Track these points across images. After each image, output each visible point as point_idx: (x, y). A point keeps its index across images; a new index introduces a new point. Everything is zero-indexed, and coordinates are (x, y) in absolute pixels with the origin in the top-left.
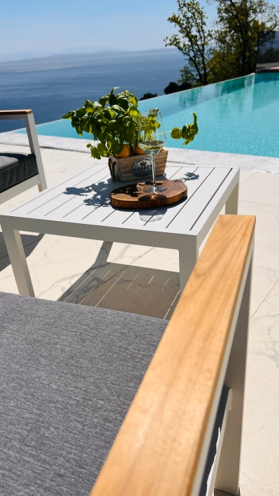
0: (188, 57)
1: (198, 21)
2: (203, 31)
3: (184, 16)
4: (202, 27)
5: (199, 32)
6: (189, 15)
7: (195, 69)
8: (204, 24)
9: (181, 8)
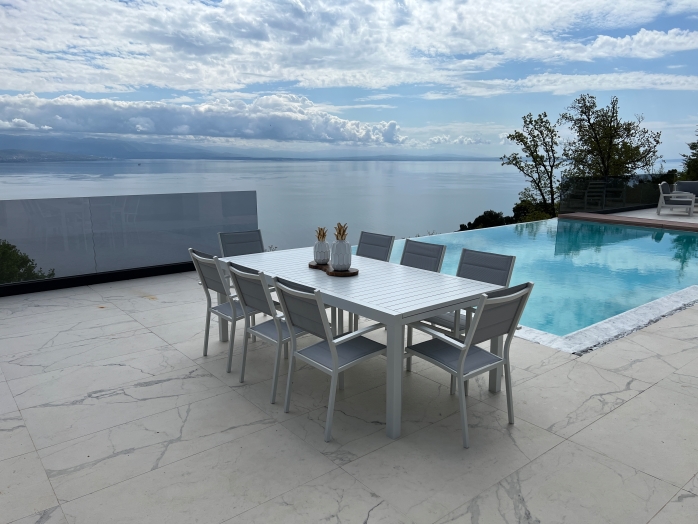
0: (531, 179)
1: (547, 140)
2: (553, 151)
3: (530, 134)
4: (552, 147)
7: (539, 192)
8: (556, 144)
9: (526, 125)
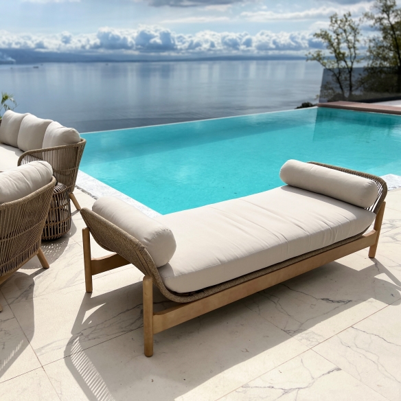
0: (332, 73)
2: (354, 48)
3: (335, 32)
4: (354, 44)
5: (349, 48)
6: (340, 31)
7: (338, 85)
8: (358, 41)
9: (332, 24)
